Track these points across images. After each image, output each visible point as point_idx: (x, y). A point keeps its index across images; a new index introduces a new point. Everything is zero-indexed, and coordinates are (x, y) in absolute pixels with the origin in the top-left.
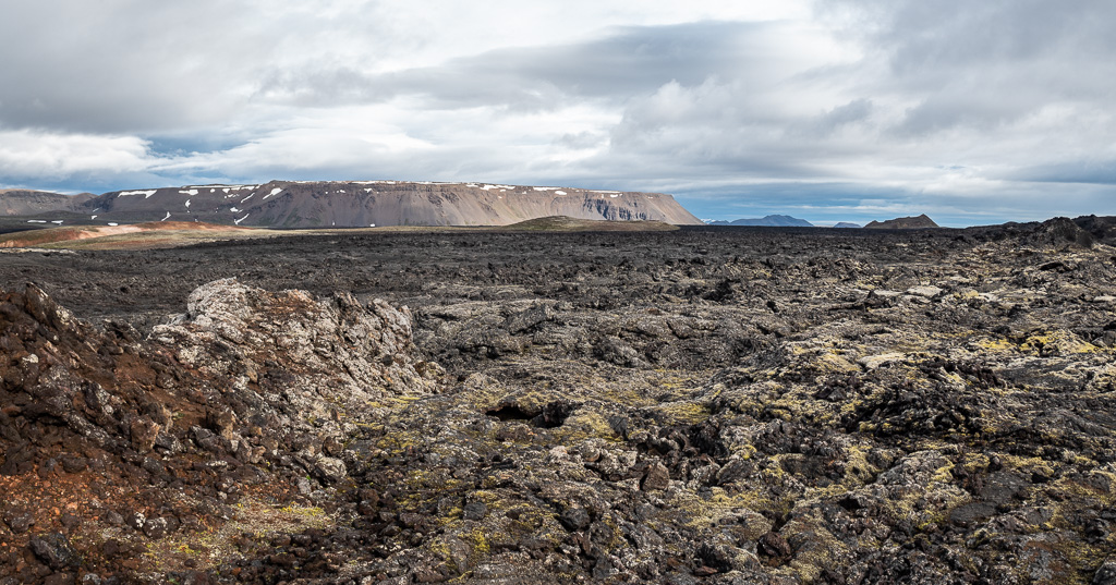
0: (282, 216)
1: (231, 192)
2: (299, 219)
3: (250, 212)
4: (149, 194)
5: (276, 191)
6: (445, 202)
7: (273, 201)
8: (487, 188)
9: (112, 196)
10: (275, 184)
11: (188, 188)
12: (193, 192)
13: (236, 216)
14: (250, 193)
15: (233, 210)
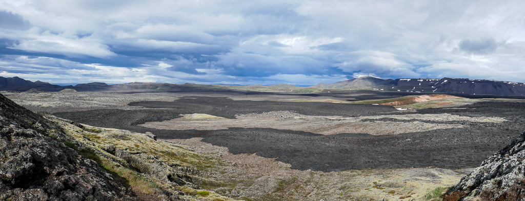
0: (448, 89)
1: (432, 81)
2: (453, 90)
3: (438, 88)
4: (409, 80)
5: (445, 81)
6: (498, 87)
7: (445, 84)
8: (509, 83)
9: (398, 80)
10: (445, 79)
11: (420, 79)
12: (422, 81)
13: (433, 89)
14: (437, 81)
15: (433, 87)
